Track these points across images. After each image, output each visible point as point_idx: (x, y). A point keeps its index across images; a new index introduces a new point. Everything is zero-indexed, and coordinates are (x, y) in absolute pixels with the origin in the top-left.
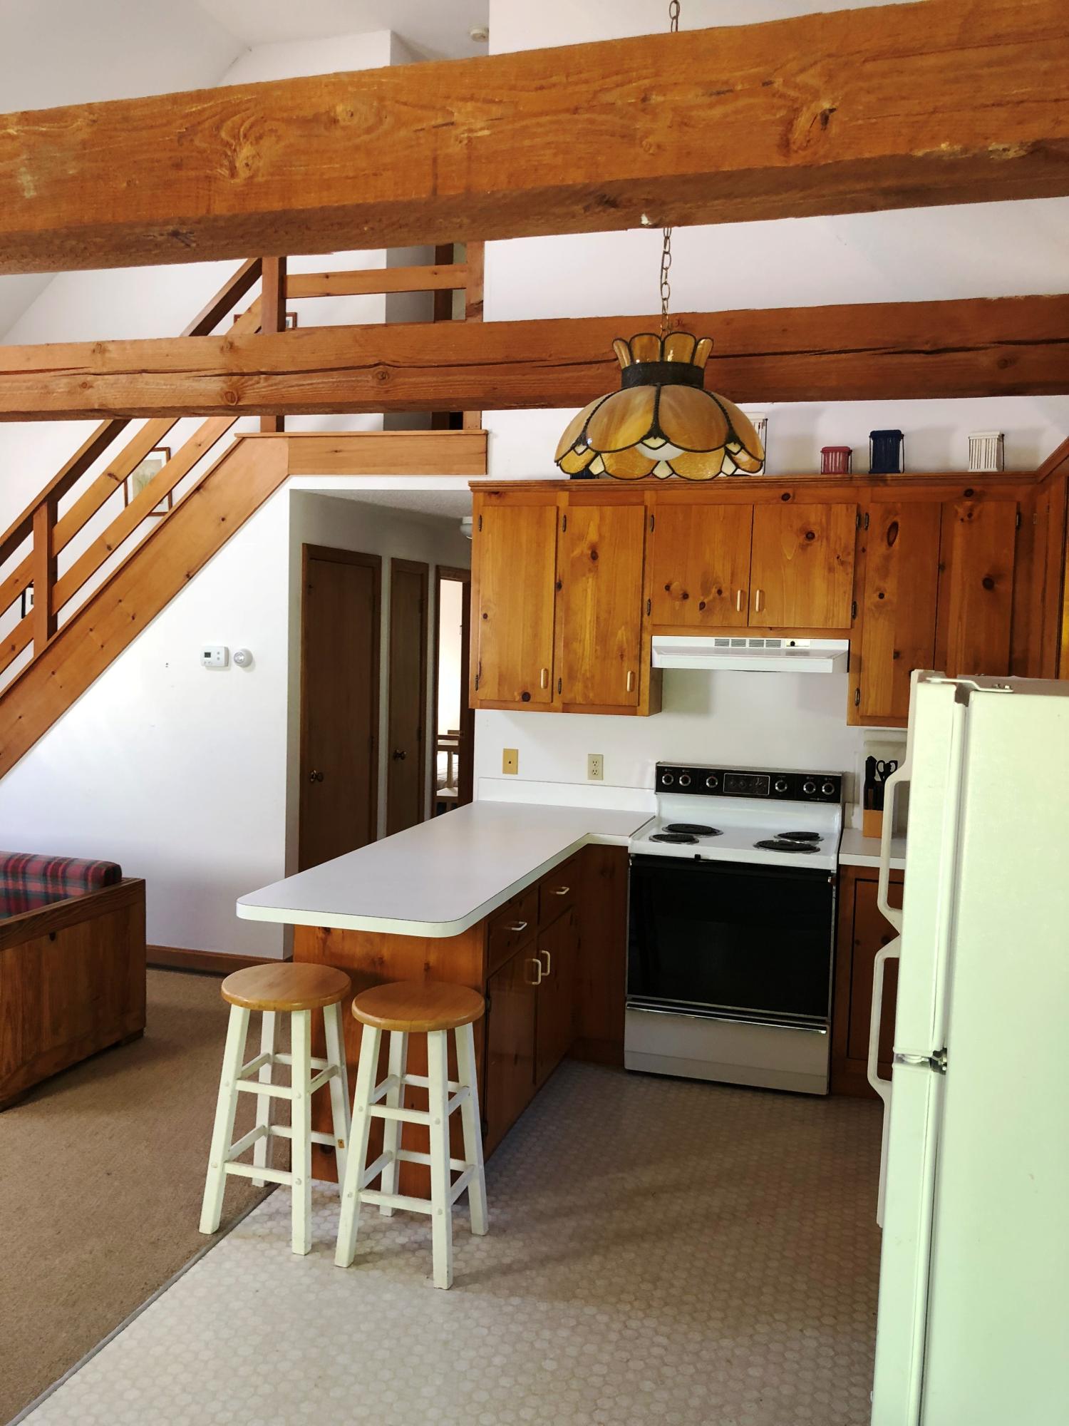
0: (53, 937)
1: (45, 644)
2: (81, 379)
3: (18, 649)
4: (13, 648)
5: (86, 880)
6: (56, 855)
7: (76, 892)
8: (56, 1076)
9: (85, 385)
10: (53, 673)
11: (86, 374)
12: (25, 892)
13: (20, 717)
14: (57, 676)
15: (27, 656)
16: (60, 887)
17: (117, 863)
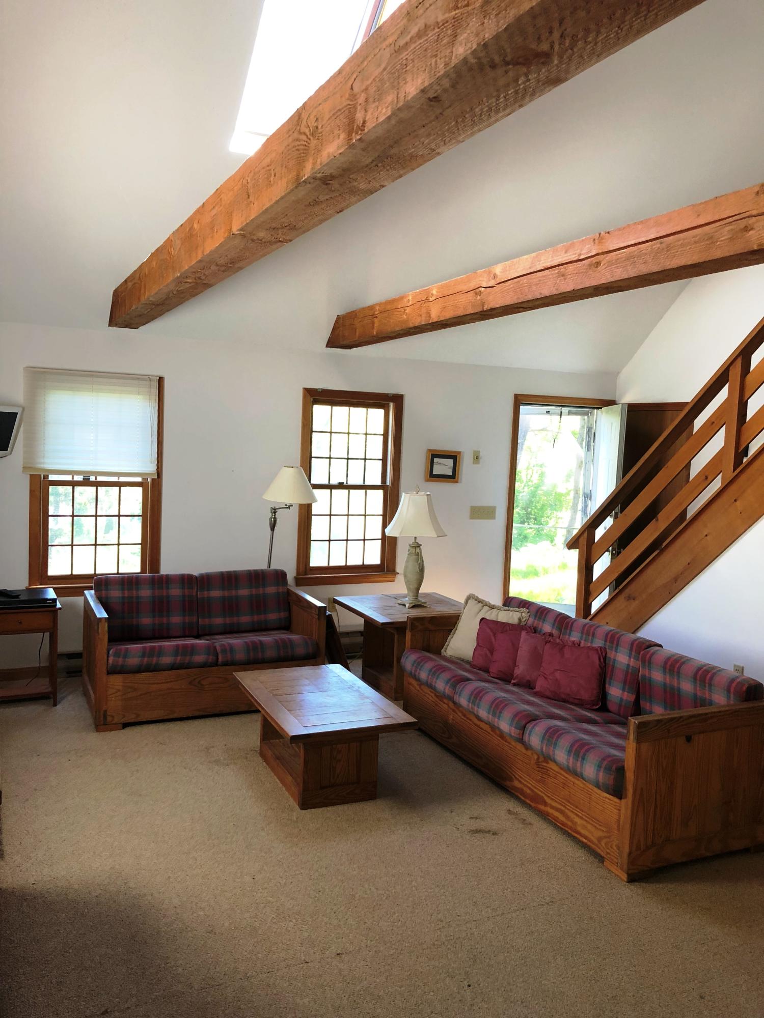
0: (689, 739)
1: (731, 475)
2: (742, 224)
3: (710, 479)
4: (706, 478)
5: (729, 691)
6: (707, 662)
7: (720, 699)
8: (684, 864)
9: (746, 229)
10: (735, 501)
11: (749, 217)
12: (679, 689)
13: (706, 535)
14: (738, 503)
15: (716, 485)
16: (707, 692)
17: (761, 682)
